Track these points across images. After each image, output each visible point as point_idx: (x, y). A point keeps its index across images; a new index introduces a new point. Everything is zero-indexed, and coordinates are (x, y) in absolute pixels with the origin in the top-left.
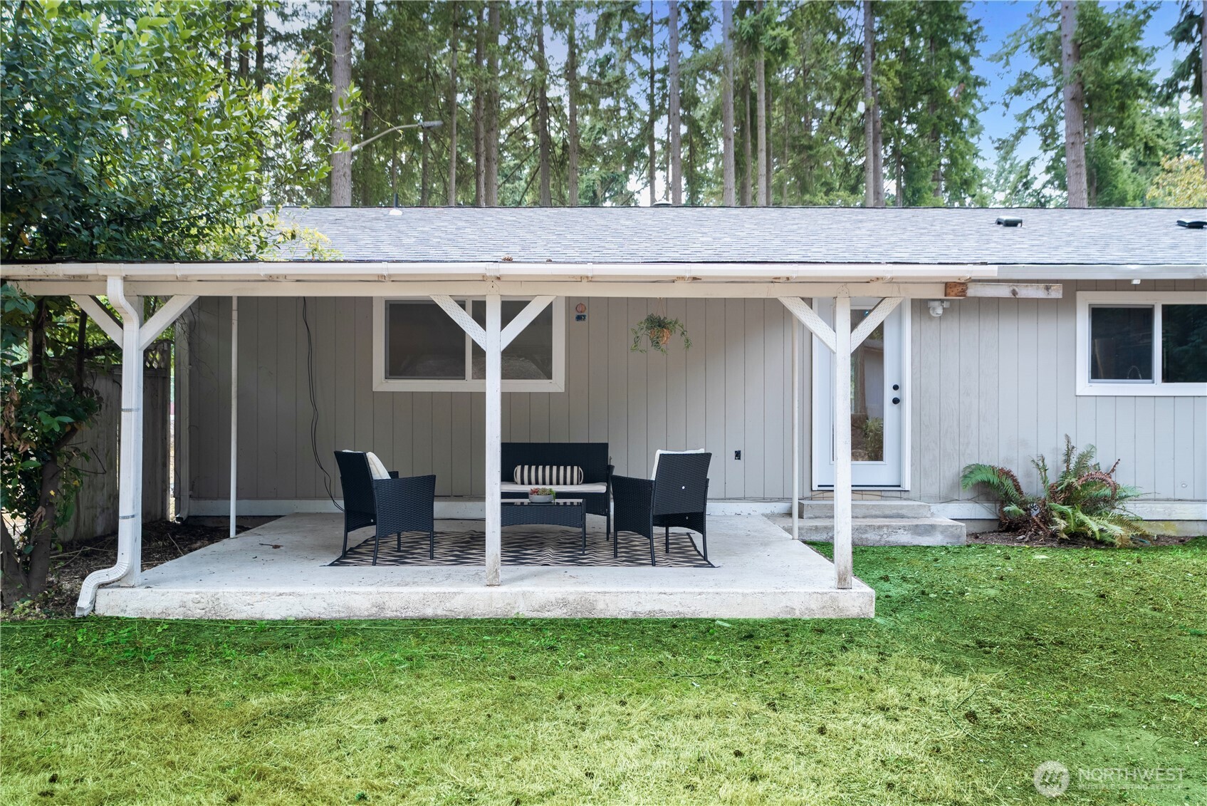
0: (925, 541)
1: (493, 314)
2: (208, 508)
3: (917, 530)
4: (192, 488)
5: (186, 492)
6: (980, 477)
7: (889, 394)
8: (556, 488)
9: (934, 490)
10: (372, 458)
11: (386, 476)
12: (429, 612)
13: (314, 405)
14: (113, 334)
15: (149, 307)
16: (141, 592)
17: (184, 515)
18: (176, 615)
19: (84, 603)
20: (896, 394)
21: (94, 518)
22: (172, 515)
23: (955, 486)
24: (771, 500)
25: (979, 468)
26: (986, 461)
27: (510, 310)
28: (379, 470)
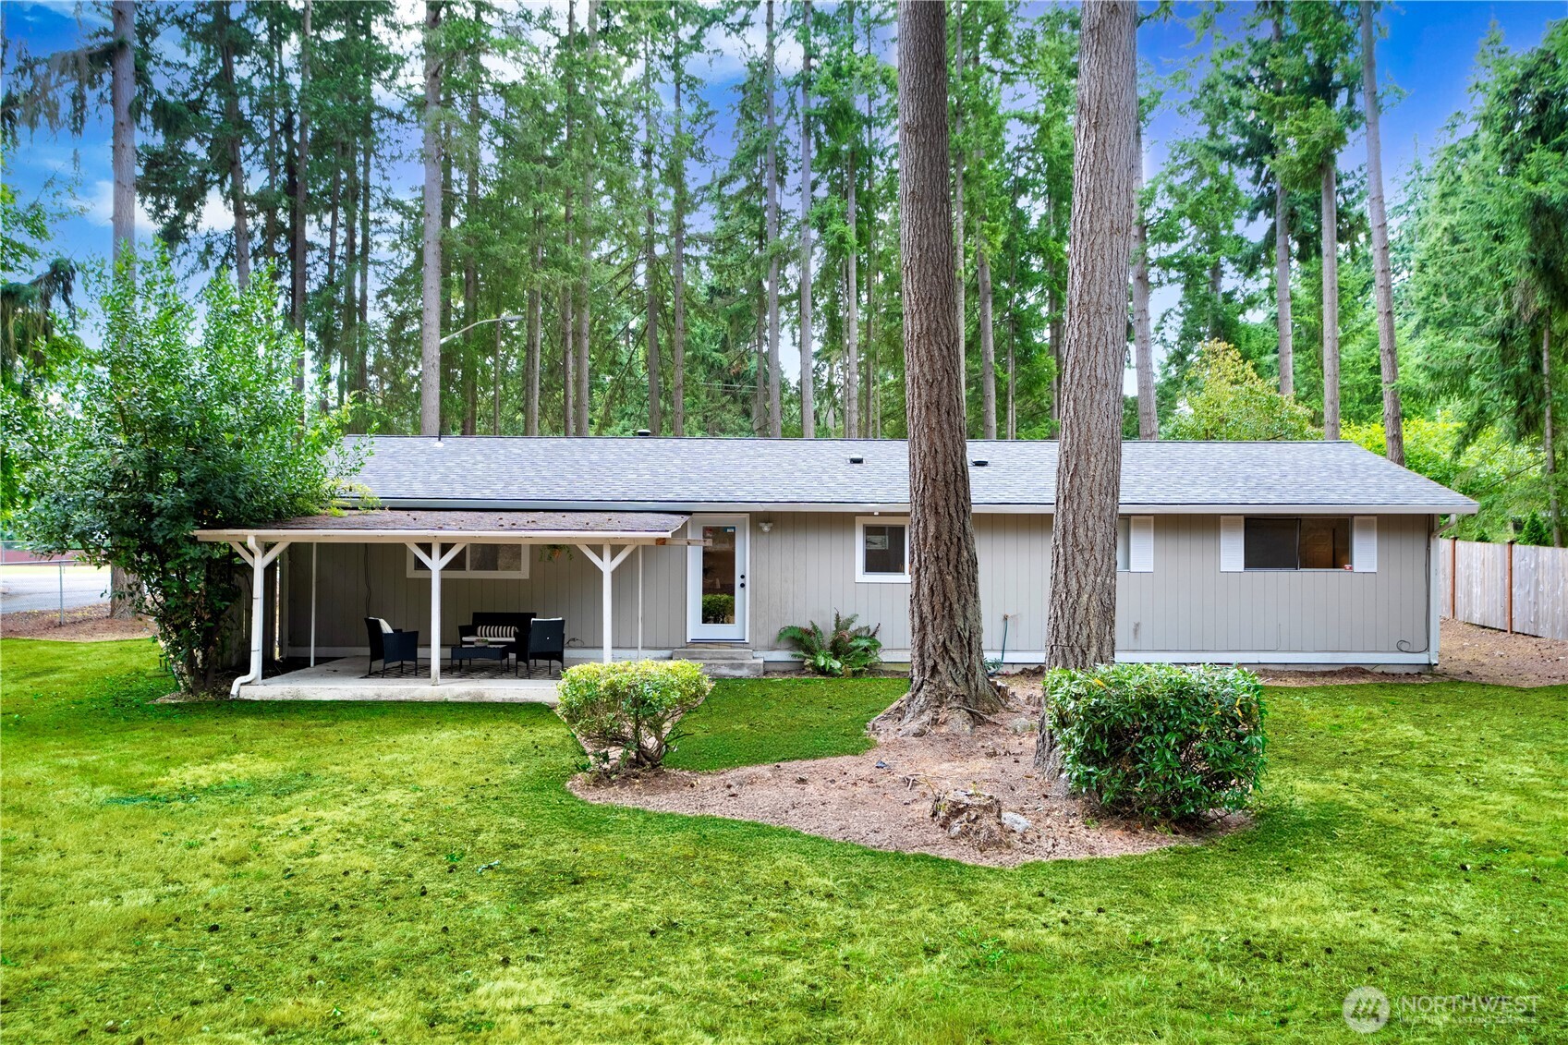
0: (738, 673)
1: (436, 551)
2: (299, 652)
3: (732, 666)
4: (290, 638)
5: (286, 642)
6: (791, 634)
7: (738, 581)
8: (490, 639)
9: (764, 643)
10: (382, 621)
11: (390, 631)
12: (403, 698)
13: (369, 587)
14: (249, 559)
15: (268, 547)
16: (262, 687)
17: (285, 656)
18: (279, 698)
19: (234, 691)
20: (742, 581)
21: (231, 656)
22: (277, 657)
23: (779, 640)
24: (660, 649)
25: (791, 628)
26: (797, 624)
27: (445, 548)
28: (386, 628)
